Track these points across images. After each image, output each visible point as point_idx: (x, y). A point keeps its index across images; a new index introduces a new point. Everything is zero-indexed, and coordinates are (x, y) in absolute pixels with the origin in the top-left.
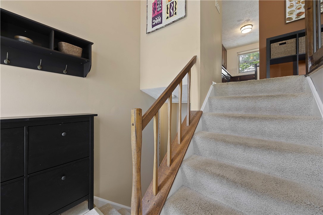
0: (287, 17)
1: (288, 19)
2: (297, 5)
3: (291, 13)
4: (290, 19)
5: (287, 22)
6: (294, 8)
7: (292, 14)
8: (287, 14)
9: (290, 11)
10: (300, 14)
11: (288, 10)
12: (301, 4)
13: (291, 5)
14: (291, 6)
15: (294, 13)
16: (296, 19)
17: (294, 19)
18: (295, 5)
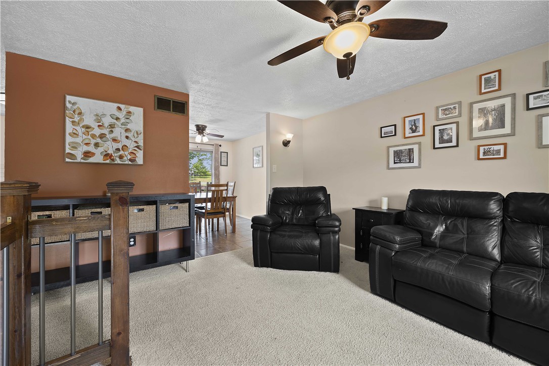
0: (68, 151)
1: (69, 156)
2: (85, 137)
3: (74, 146)
4: (71, 156)
5: (67, 160)
6: (79, 140)
7: (75, 148)
8: (67, 146)
9: (73, 143)
10: (88, 155)
11: (68, 139)
12: (89, 137)
13: (75, 131)
14: (74, 134)
15: (79, 149)
16: (82, 161)
17: (79, 160)
18: (80, 134)
